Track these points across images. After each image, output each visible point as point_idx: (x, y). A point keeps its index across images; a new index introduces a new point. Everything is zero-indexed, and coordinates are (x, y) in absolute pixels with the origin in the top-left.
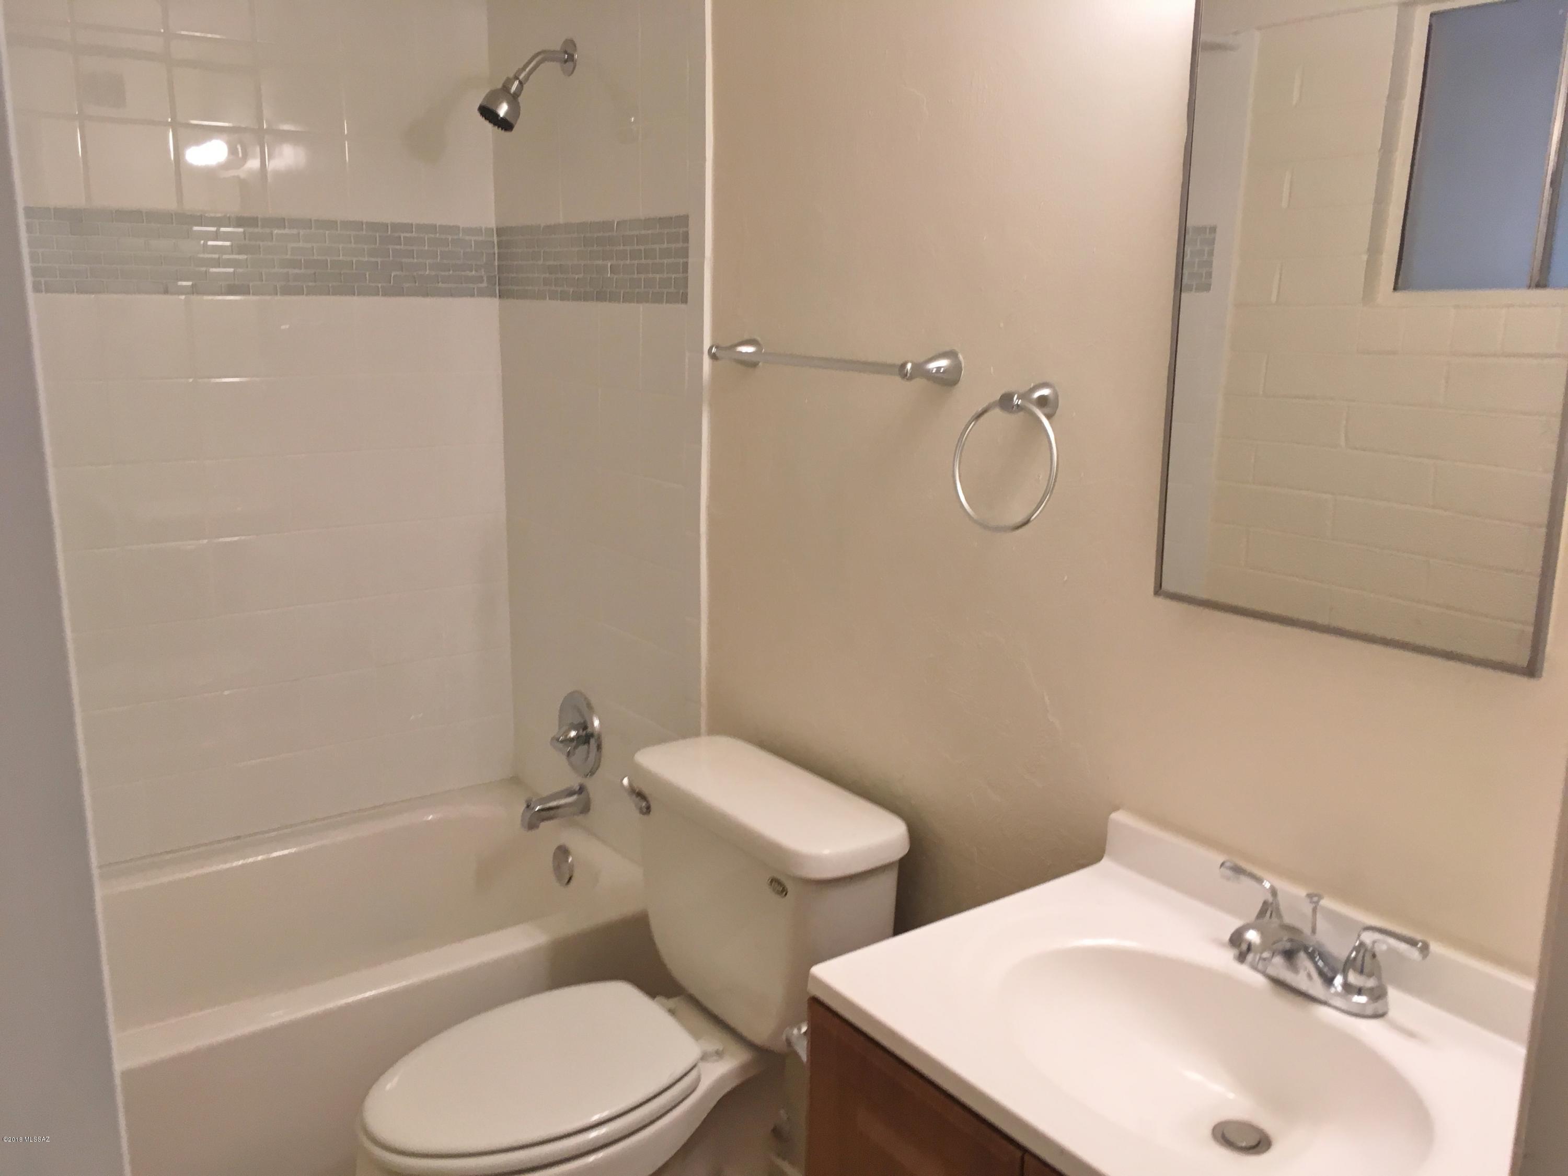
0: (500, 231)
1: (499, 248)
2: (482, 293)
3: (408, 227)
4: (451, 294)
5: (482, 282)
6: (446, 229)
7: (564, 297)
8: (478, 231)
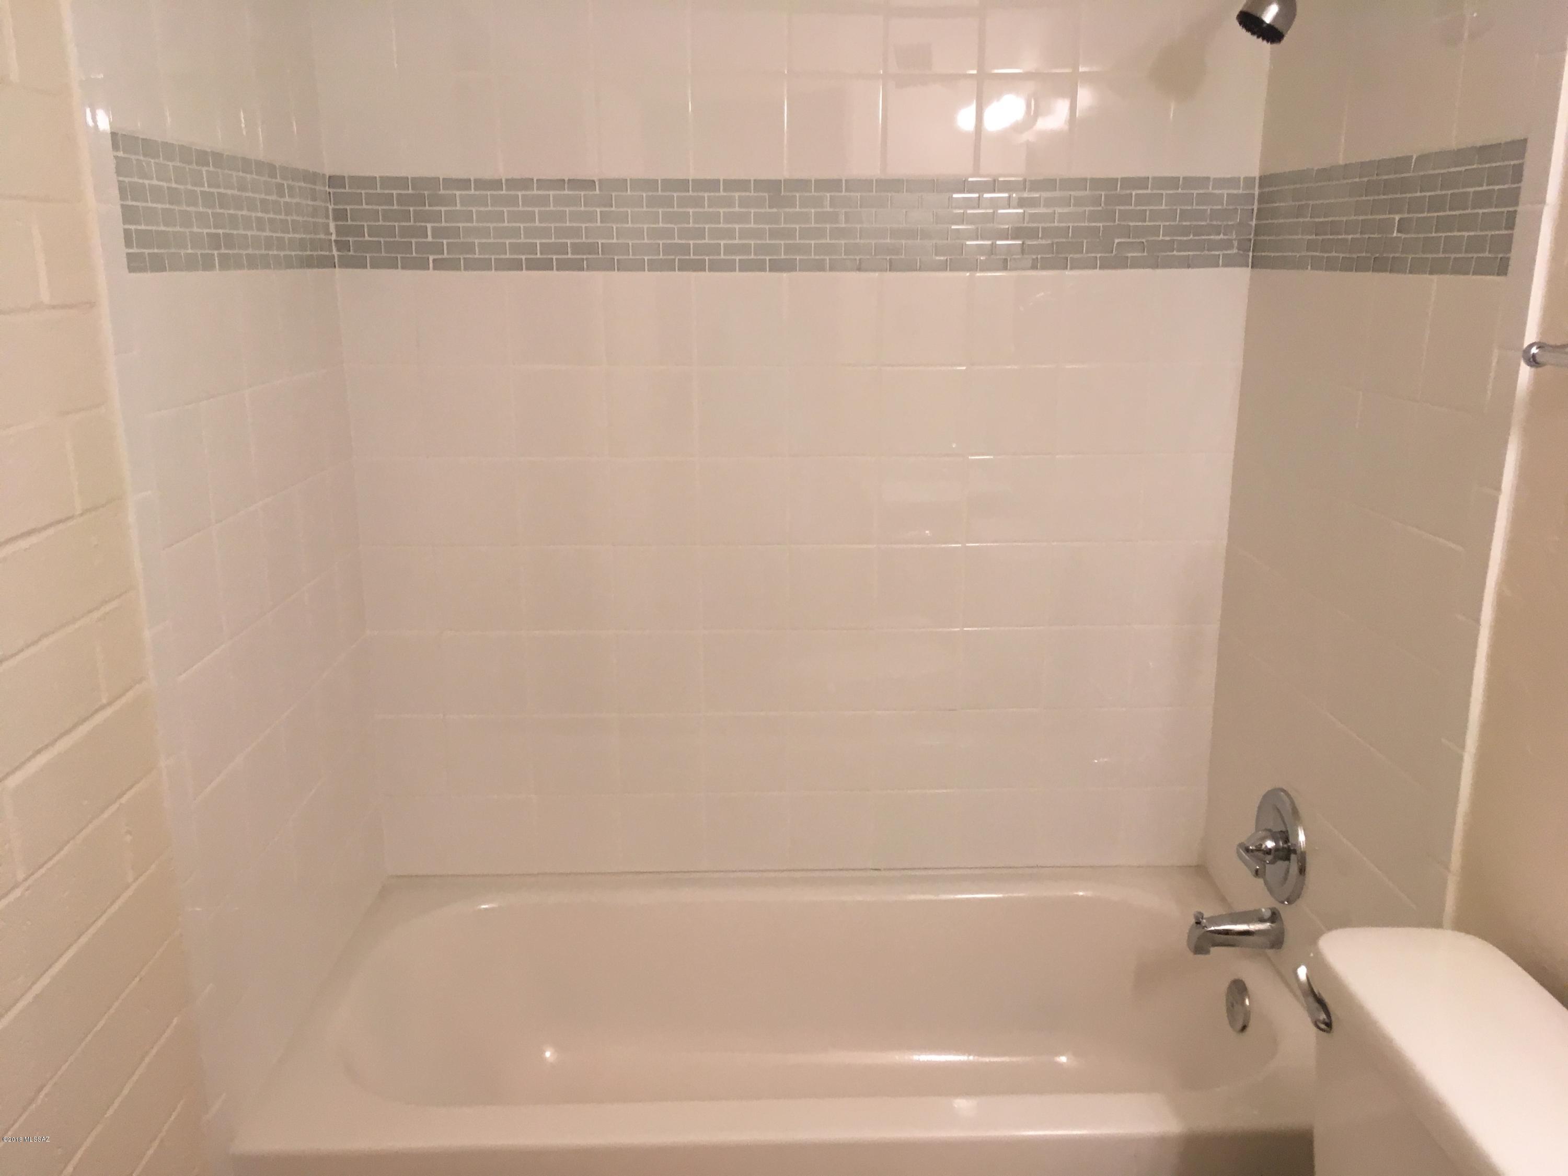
0: (1265, 180)
1: (1260, 202)
2: (1230, 262)
3: (1141, 182)
4: (1188, 263)
5: (1231, 247)
6: (1190, 182)
7: (1331, 265)
8: (1232, 182)
